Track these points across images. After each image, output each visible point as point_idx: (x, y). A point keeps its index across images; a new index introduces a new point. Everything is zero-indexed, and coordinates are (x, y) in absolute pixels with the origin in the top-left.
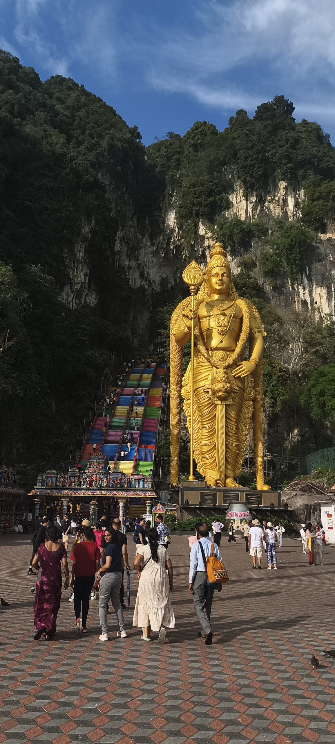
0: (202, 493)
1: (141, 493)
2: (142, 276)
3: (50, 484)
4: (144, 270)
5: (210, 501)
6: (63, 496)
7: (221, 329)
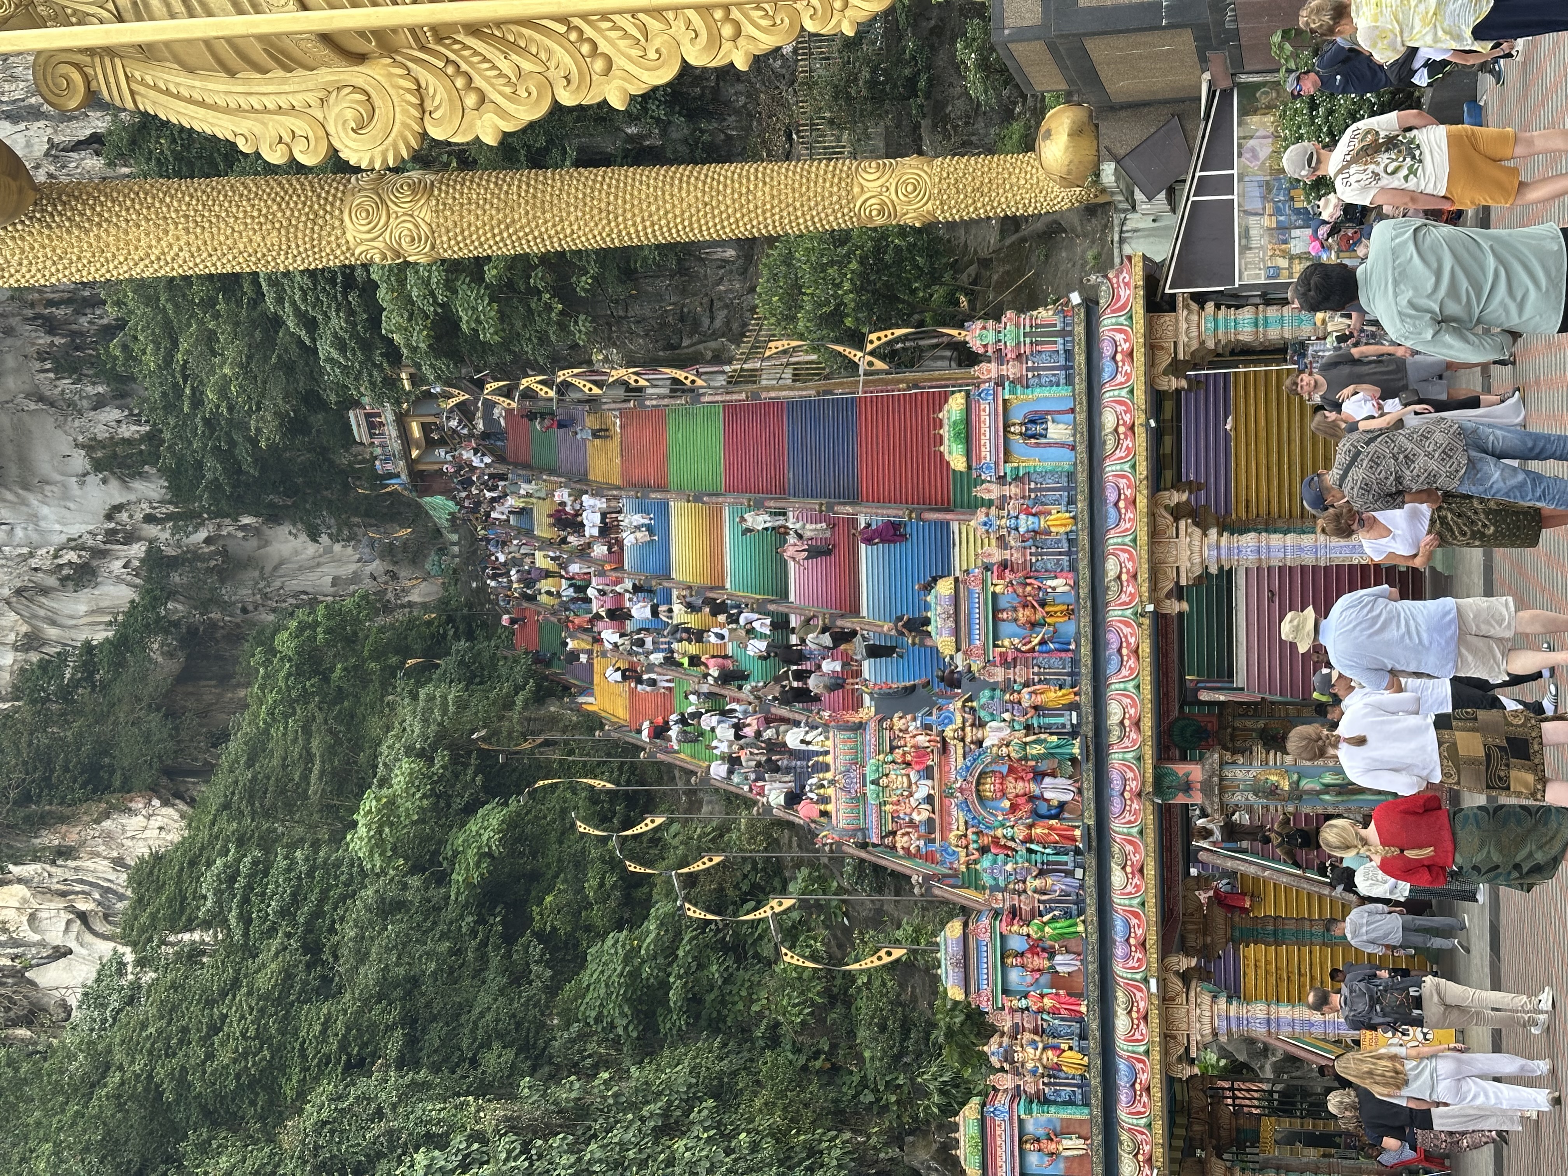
4: (47, 564)
6: (1167, 1037)
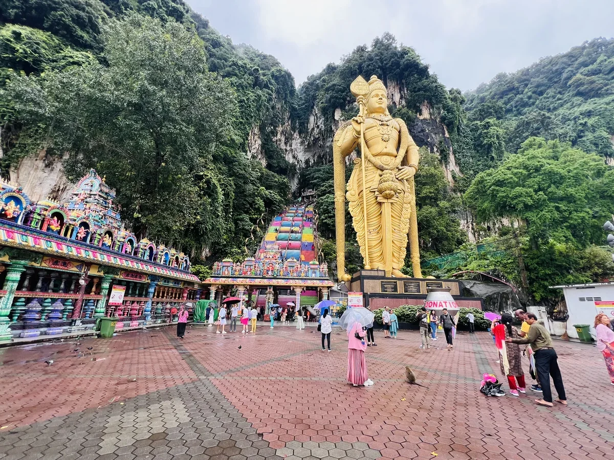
0: (382, 282)
1: (318, 281)
3: (226, 273)
4: (295, 153)
5: (390, 290)
6: (239, 285)
7: (385, 136)
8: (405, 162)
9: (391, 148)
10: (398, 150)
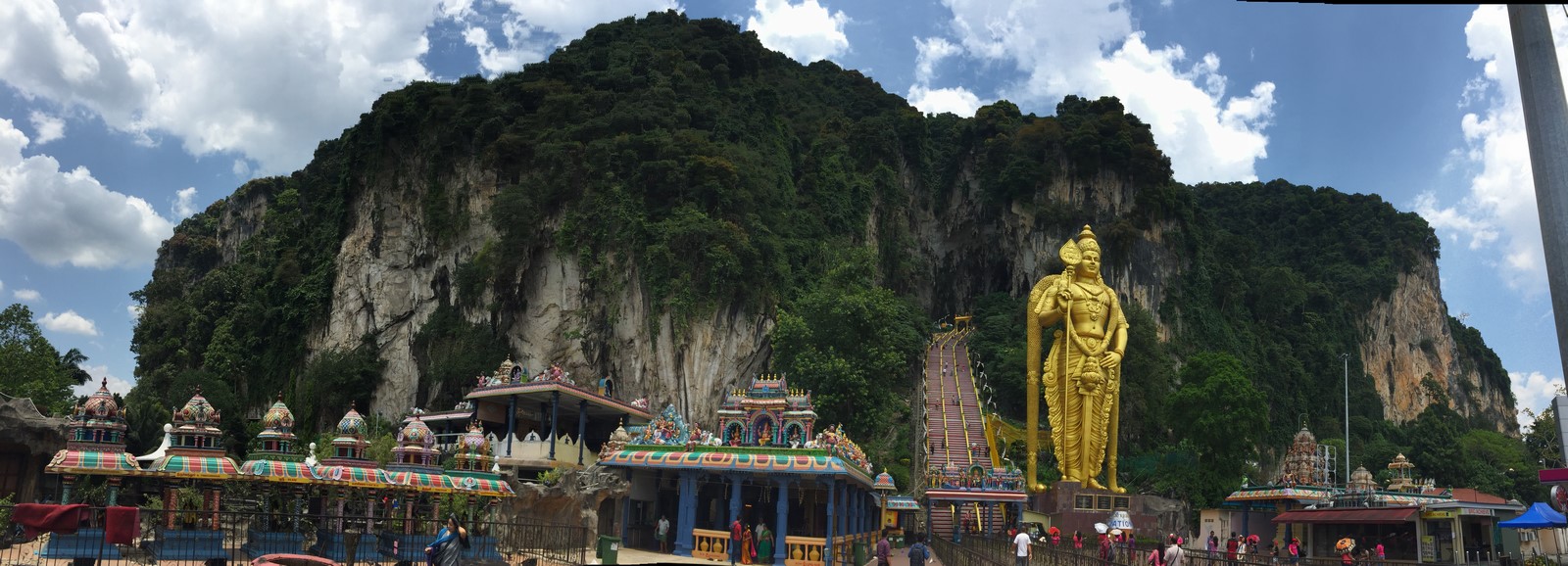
2: (925, 251)
7: (1094, 314)
8: (1112, 346)
9: (1098, 330)
10: (1105, 330)
